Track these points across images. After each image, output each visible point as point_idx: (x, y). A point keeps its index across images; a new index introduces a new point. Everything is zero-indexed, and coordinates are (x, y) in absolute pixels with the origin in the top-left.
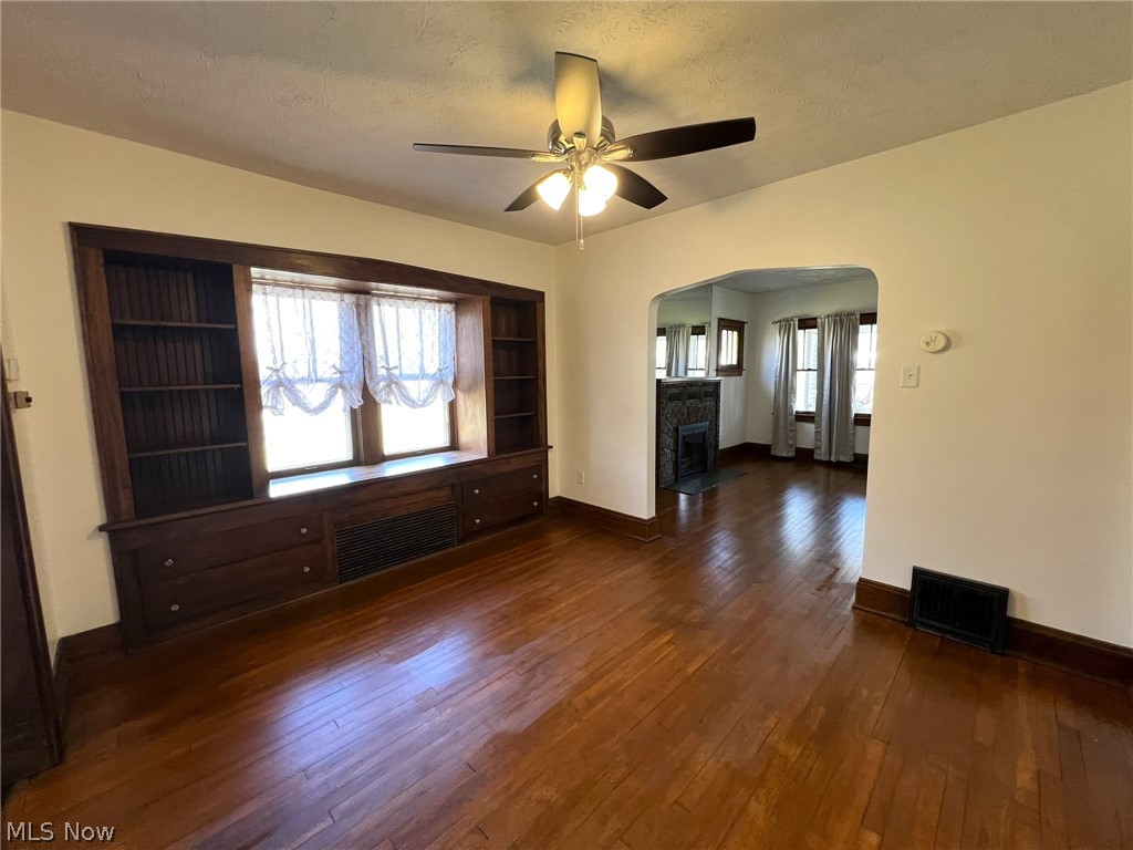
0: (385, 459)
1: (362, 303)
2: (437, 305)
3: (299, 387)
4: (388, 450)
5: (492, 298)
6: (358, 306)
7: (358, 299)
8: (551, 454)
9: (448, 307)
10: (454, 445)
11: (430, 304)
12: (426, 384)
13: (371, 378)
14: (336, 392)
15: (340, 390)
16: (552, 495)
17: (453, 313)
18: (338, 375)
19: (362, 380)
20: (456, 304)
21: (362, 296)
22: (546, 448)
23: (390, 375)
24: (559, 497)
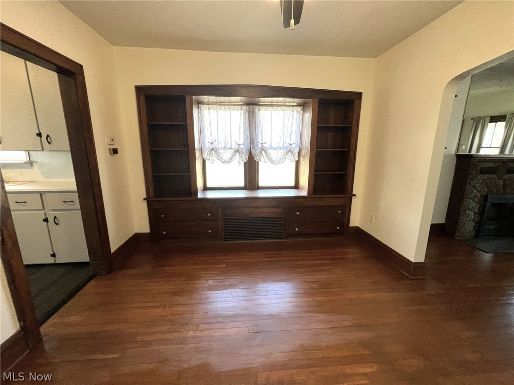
0: (259, 188)
1: (251, 110)
2: (292, 108)
3: (221, 151)
4: (261, 183)
5: (320, 100)
6: (249, 111)
7: (249, 108)
8: (354, 199)
9: (299, 109)
10: (296, 187)
11: (287, 108)
12: (281, 153)
13: (253, 148)
14: (235, 154)
15: (238, 153)
16: (351, 225)
17: (302, 112)
18: (238, 146)
19: (249, 149)
20: (304, 106)
21: (251, 106)
22: (351, 195)
23: (262, 147)
24: (357, 227)
